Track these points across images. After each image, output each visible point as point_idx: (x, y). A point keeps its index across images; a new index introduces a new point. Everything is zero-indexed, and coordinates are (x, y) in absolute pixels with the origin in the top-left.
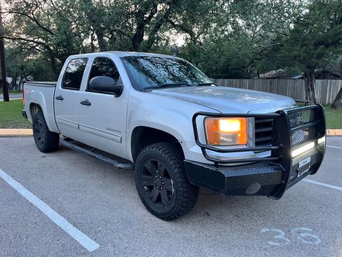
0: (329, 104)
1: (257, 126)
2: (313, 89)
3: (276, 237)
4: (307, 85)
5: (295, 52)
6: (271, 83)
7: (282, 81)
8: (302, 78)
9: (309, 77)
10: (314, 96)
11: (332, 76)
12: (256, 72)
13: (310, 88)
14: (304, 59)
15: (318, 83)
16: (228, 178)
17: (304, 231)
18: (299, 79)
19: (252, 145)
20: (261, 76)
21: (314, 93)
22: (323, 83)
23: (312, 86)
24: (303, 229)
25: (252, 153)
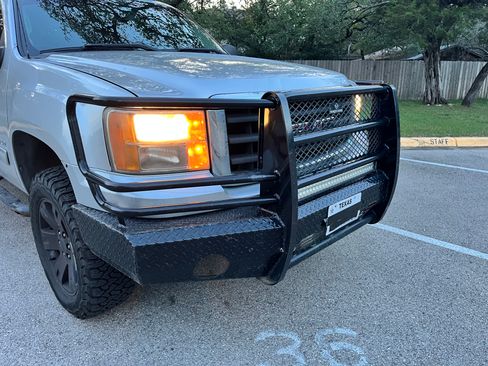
0: (461, 99)
1: (232, 130)
2: (436, 76)
3: (280, 352)
4: (428, 70)
5: (408, 13)
6: (375, 67)
7: (392, 64)
8: (422, 59)
9: (432, 56)
10: (437, 86)
11: (468, 56)
12: (359, 51)
13: (432, 74)
14: (422, 25)
15: (445, 67)
16: (138, 248)
17: (342, 337)
18: (418, 60)
19: (224, 170)
20: (366, 57)
21: (437, 81)
22: (453, 67)
23: (435, 71)
24: (340, 331)
25: (219, 188)
